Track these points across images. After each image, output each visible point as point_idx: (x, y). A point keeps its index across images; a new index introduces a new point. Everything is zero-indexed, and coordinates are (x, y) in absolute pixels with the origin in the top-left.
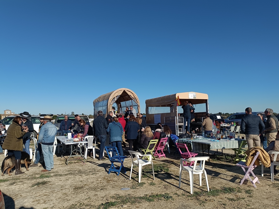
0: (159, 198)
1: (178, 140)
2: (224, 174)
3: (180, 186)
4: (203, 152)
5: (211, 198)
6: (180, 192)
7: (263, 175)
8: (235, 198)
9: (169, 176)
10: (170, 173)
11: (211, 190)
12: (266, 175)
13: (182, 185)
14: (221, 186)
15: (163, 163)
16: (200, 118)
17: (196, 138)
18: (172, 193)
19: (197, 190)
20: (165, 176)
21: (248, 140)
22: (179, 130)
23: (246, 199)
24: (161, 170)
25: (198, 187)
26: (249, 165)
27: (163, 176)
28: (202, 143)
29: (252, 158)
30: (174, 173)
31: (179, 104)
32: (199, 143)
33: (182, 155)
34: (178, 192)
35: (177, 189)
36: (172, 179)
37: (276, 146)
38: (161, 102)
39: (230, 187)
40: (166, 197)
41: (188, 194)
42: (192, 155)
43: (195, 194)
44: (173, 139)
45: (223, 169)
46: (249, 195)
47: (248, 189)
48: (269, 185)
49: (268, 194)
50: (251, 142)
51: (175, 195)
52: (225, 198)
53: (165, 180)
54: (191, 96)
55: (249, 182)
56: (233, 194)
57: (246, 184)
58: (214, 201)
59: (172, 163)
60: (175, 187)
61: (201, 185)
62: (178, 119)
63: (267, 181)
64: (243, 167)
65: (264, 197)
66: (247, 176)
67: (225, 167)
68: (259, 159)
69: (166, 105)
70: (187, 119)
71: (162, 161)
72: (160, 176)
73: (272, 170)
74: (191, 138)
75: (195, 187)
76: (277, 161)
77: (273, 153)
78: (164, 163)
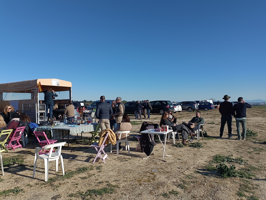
0: (7, 194)
1: (37, 128)
2: (81, 156)
3: (34, 176)
4: (63, 138)
5: (66, 180)
6: (33, 182)
7: (111, 152)
8: (87, 176)
9: (23, 167)
10: (25, 164)
11: (67, 173)
12: (114, 151)
13: (37, 175)
14: (76, 168)
15: (17, 154)
16: (64, 105)
17: (57, 125)
18: (24, 185)
19: (52, 176)
20: (18, 168)
21: (101, 124)
22: (40, 117)
23: (96, 175)
24: (14, 163)
25: (54, 173)
26: (101, 145)
27: (15, 169)
28: (62, 129)
29: (103, 138)
30: (30, 163)
31: (41, 90)
32: (60, 130)
33: (41, 143)
34: (31, 183)
35: (30, 180)
36: (26, 170)
37: (121, 127)
38: (19, 87)
39: (84, 166)
40: (15, 192)
41: (43, 182)
42: (51, 143)
43: (49, 181)
44: (32, 127)
45: (81, 152)
46: (99, 170)
47: (99, 165)
48: (115, 159)
49: (113, 167)
50: (103, 125)
51: (27, 187)
52: (78, 178)
53: (17, 173)
54: (54, 82)
55: (100, 159)
56: (86, 172)
57: (98, 162)
58: (68, 182)
59: (29, 154)
60: (28, 178)
61: (57, 170)
62: (38, 106)
63: (114, 156)
64: (96, 147)
65: (110, 169)
66: (99, 155)
67: (83, 149)
68: (108, 139)
69: (25, 91)
70: (49, 106)
71: (17, 152)
72: (11, 169)
73: (118, 147)
74: (52, 125)
75: (50, 173)
76: (121, 139)
77: (119, 132)
78: (19, 154)
